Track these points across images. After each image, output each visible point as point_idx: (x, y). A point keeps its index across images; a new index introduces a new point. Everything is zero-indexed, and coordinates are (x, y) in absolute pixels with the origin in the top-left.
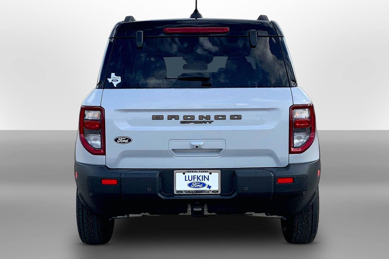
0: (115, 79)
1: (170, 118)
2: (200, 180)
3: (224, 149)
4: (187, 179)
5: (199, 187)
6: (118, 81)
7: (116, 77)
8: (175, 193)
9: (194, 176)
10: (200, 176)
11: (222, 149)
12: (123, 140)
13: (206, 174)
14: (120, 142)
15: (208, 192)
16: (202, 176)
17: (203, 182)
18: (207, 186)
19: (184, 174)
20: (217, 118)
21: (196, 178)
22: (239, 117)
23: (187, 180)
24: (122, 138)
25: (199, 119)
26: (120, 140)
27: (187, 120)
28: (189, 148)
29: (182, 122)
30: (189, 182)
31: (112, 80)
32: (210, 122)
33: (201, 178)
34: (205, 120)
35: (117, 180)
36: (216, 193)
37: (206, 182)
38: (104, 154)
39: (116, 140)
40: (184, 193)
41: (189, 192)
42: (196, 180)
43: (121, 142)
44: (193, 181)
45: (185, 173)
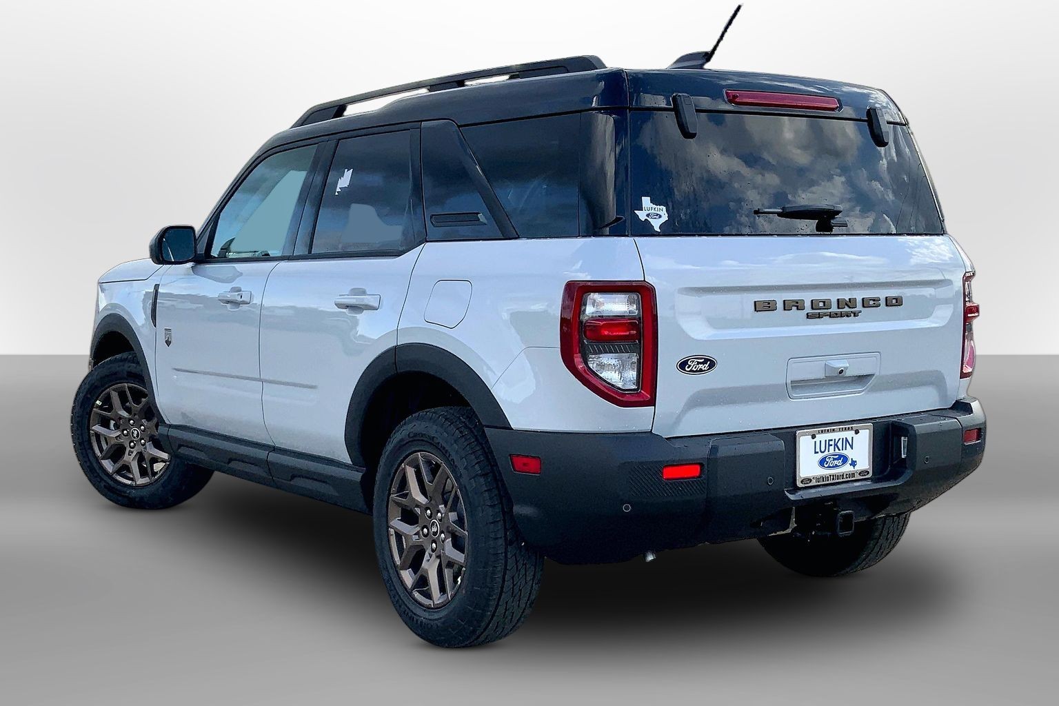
0: (653, 211)
1: (787, 306)
2: (839, 450)
3: (877, 374)
4: (818, 450)
5: (836, 466)
6: (660, 217)
7: (654, 206)
8: (799, 485)
9: (829, 440)
10: (839, 439)
11: (874, 375)
12: (698, 363)
13: (849, 435)
14: (691, 371)
15: (853, 475)
16: (843, 439)
17: (844, 452)
18: (850, 462)
19: (814, 437)
20: (865, 303)
21: (831, 445)
22: (898, 302)
23: (818, 452)
24: (696, 360)
25: (838, 308)
26: (692, 365)
27: (819, 311)
28: (822, 376)
29: (808, 316)
30: (820, 456)
31: (648, 215)
32: (855, 315)
33: (840, 445)
34: (846, 309)
35: (702, 465)
36: (865, 475)
37: (848, 452)
38: (652, 402)
39: (683, 365)
40: (814, 483)
41: (823, 478)
42: (832, 448)
43: (693, 369)
44: (826, 452)
45: (817, 436)
